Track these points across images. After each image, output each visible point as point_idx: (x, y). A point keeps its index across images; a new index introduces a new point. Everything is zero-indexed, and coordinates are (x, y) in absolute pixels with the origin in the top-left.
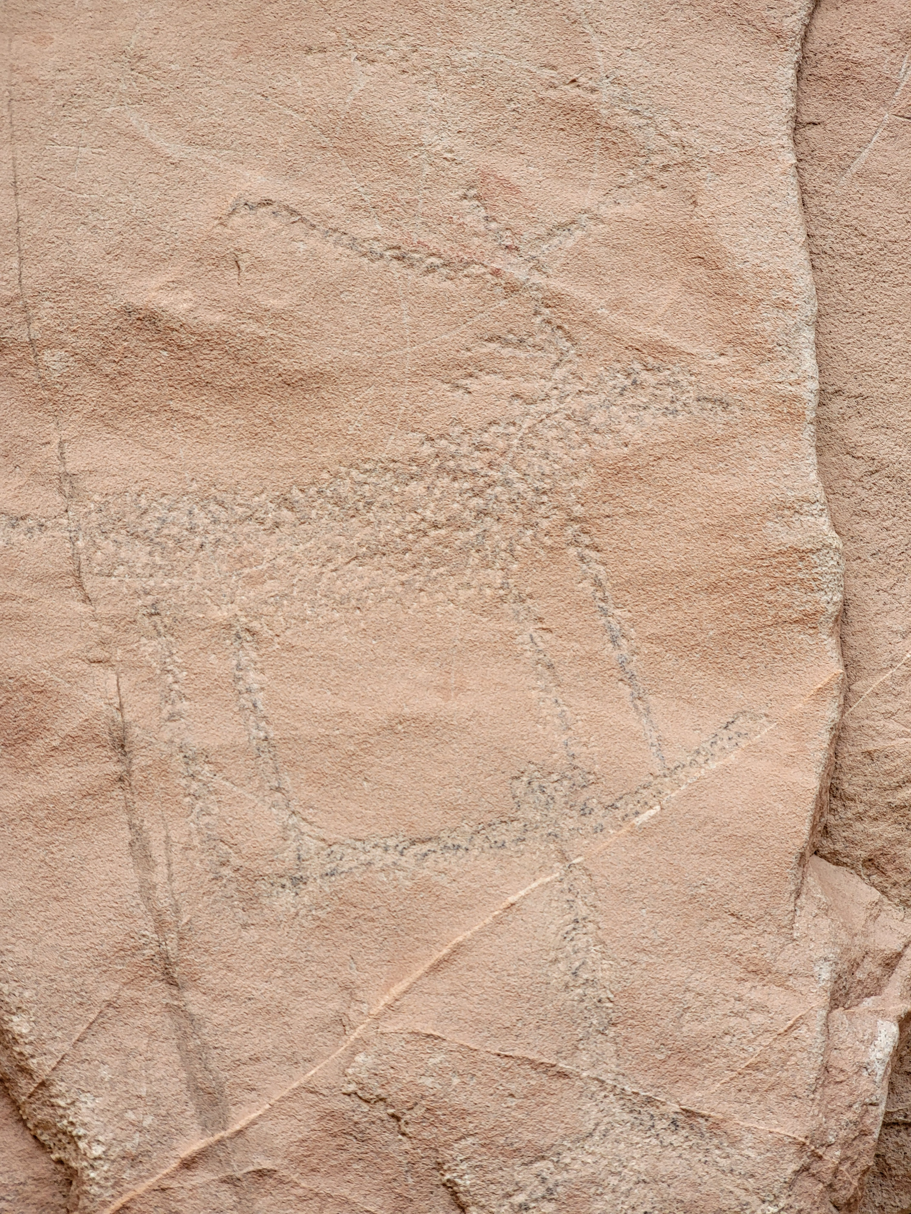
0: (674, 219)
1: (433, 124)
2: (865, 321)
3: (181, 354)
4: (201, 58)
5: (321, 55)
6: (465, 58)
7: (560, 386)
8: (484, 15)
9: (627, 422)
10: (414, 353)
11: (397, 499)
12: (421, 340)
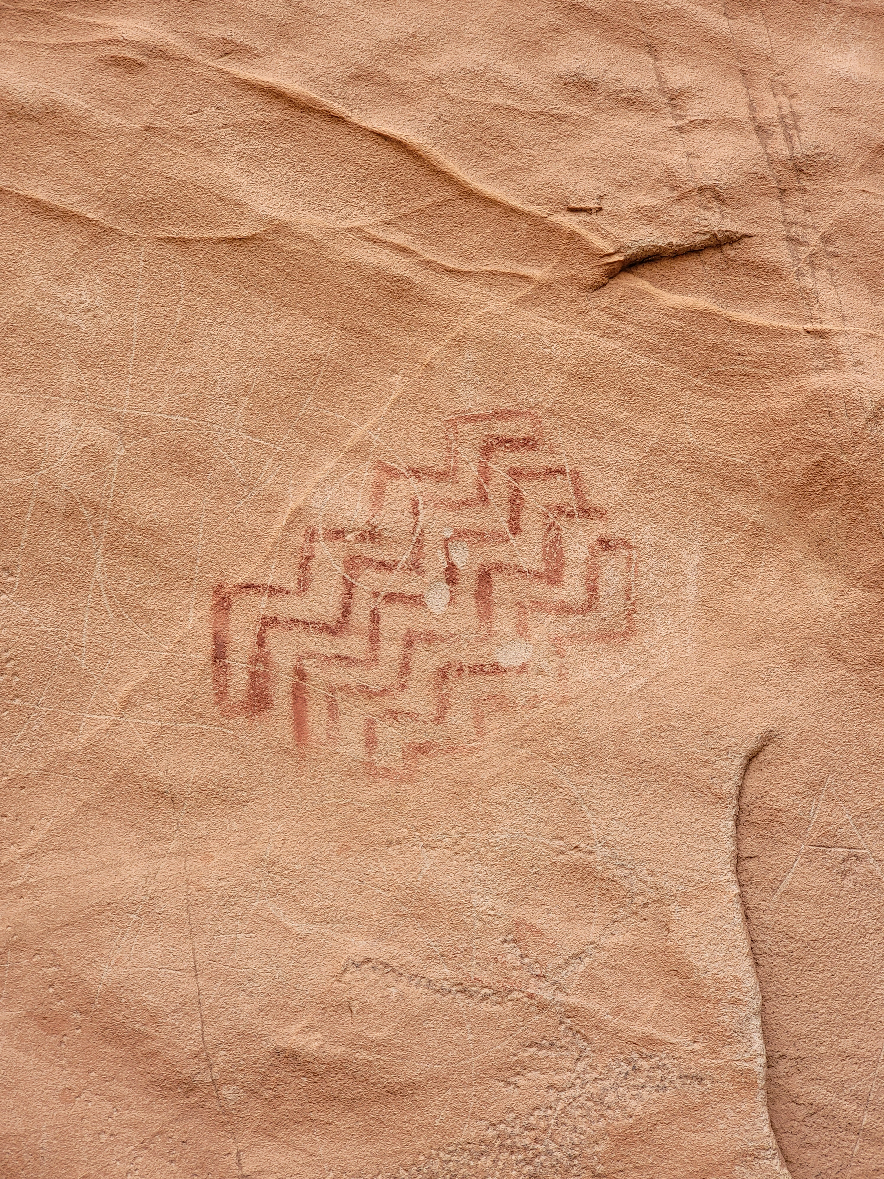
0: (654, 943)
1: (480, 891)
2: (798, 1001)
3: (316, 1079)
4: (316, 858)
5: (398, 847)
6: (498, 839)
7: (582, 1076)
8: (510, 806)
9: (630, 1099)
10: (477, 1061)
11: (473, 1171)
12: (482, 1051)
